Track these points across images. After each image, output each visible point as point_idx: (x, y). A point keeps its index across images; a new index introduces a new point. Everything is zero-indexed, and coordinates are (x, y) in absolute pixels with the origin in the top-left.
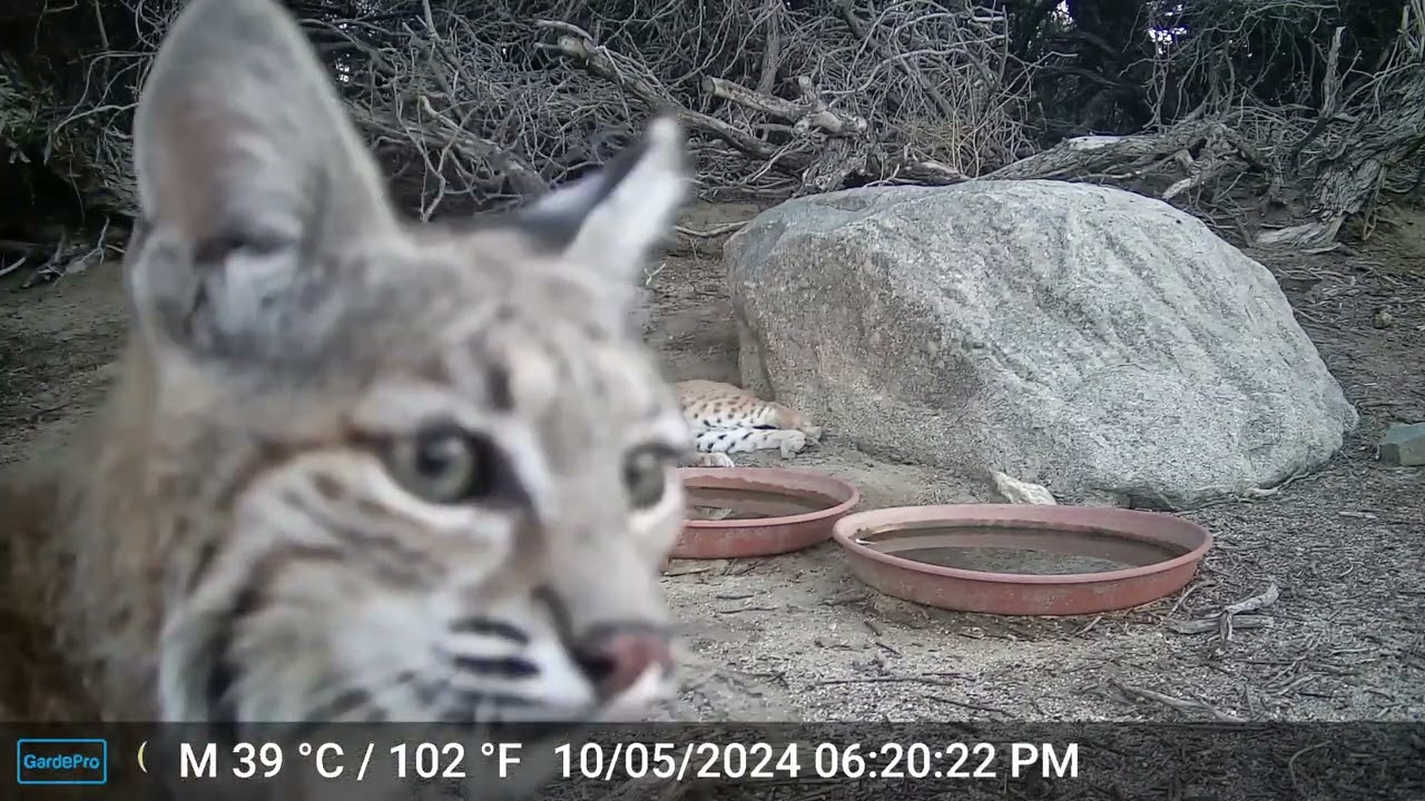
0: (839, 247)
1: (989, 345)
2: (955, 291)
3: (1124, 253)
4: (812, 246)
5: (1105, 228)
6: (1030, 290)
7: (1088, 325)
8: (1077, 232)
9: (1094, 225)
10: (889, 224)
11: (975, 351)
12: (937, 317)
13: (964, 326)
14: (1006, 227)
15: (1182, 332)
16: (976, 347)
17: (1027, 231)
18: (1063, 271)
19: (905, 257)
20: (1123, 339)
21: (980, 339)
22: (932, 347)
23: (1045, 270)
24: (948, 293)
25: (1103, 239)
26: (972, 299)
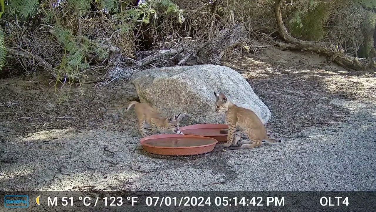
0: (172, 81)
1: (212, 100)
2: (202, 90)
3: (231, 79)
4: (165, 81)
5: (227, 74)
6: (216, 88)
7: (229, 95)
8: (223, 76)
9: (225, 74)
10: (184, 76)
11: (209, 102)
12: (199, 95)
13: (206, 97)
14: (209, 75)
15: (245, 95)
16: (209, 101)
17: (213, 76)
18: (222, 84)
19: (190, 83)
20: (236, 97)
21: (210, 99)
22: (198, 102)
23: (218, 84)
24: (200, 90)
25: (227, 77)
26: (205, 91)
